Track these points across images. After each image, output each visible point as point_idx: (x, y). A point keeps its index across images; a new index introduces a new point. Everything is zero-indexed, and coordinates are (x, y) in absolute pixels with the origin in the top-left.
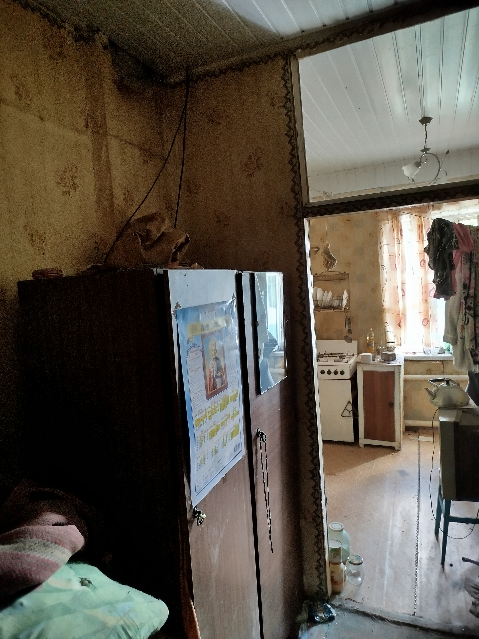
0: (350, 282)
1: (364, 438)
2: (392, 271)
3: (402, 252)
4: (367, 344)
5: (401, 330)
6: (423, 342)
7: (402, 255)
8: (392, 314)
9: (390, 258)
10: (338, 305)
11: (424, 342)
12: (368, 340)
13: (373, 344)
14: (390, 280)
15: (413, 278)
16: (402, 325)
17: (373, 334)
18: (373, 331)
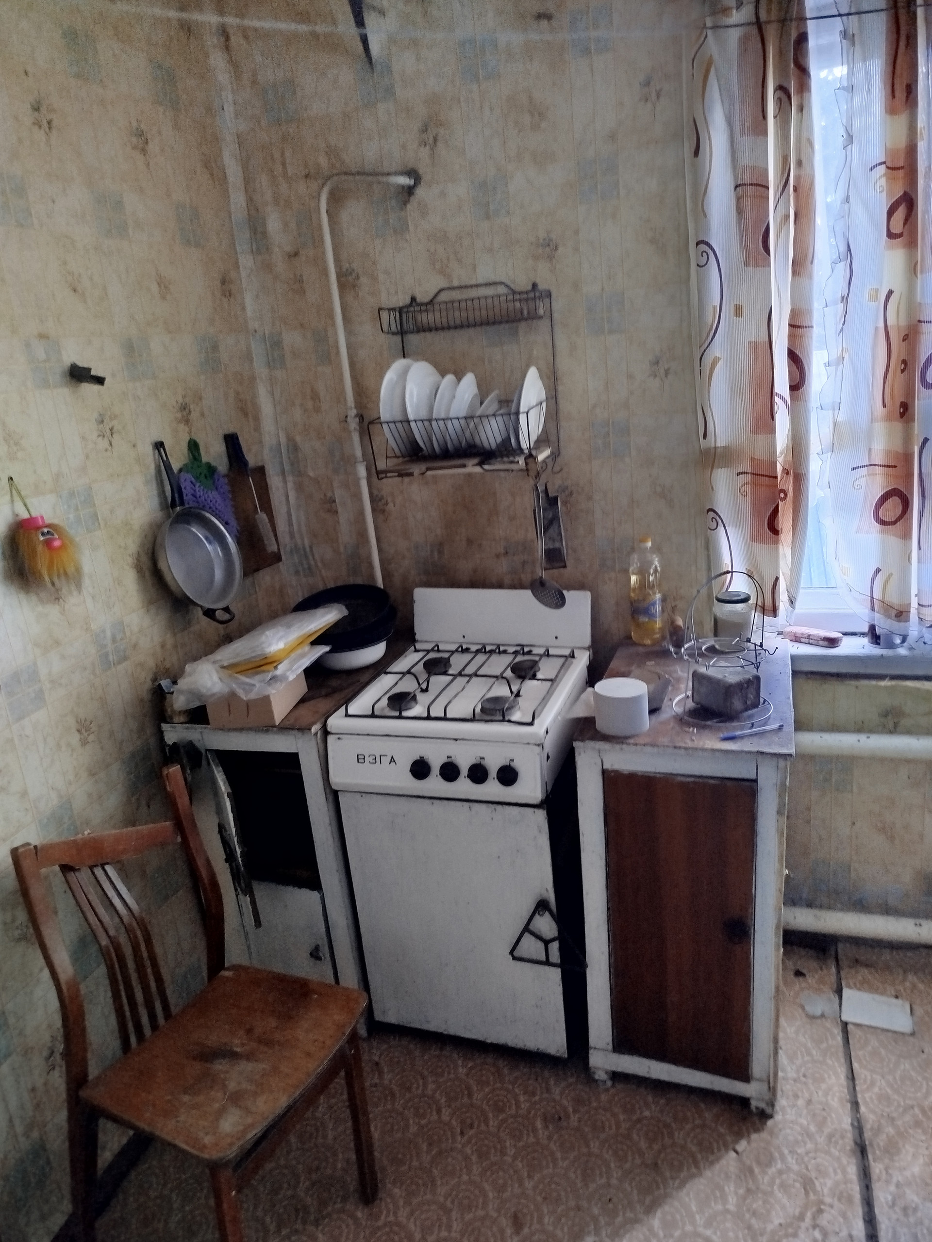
0: (556, 329)
1: (610, 1047)
2: (747, 264)
3: (799, 163)
4: (632, 604)
5: (781, 547)
6: (872, 597)
7: (798, 178)
8: (738, 474)
9: (738, 199)
10: (499, 440)
11: (877, 595)
12: (634, 589)
13: (654, 604)
14: (738, 311)
15: (845, 299)
16: (785, 522)
17: (656, 563)
18: (657, 549)
